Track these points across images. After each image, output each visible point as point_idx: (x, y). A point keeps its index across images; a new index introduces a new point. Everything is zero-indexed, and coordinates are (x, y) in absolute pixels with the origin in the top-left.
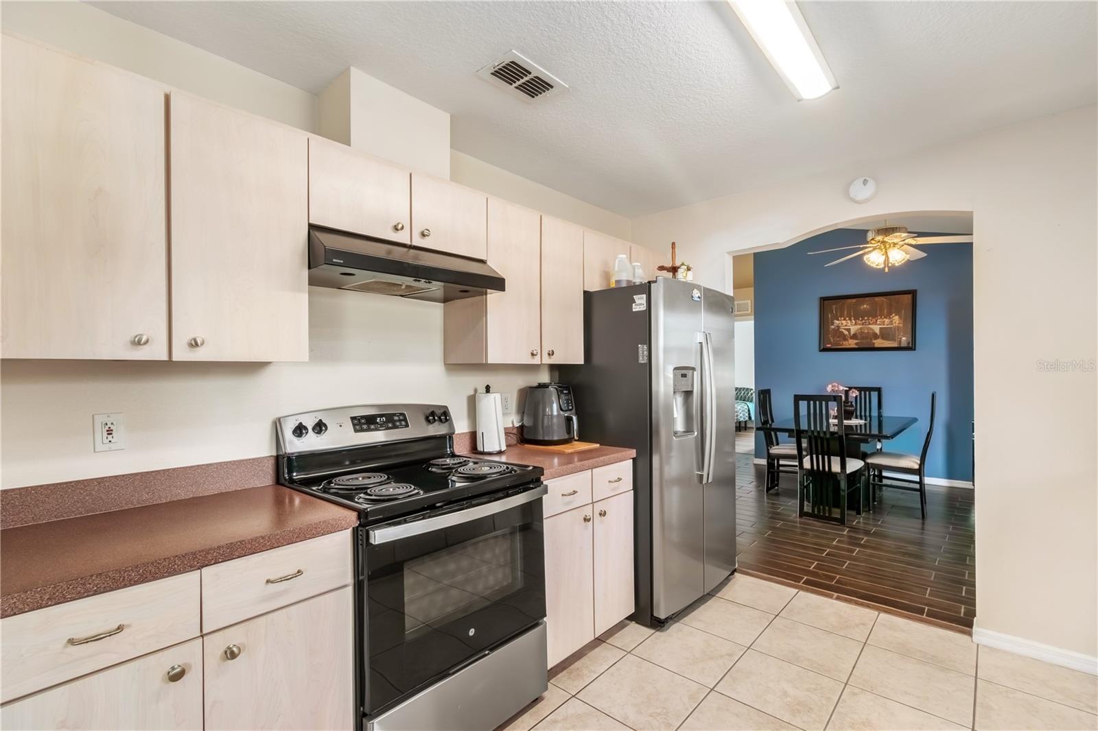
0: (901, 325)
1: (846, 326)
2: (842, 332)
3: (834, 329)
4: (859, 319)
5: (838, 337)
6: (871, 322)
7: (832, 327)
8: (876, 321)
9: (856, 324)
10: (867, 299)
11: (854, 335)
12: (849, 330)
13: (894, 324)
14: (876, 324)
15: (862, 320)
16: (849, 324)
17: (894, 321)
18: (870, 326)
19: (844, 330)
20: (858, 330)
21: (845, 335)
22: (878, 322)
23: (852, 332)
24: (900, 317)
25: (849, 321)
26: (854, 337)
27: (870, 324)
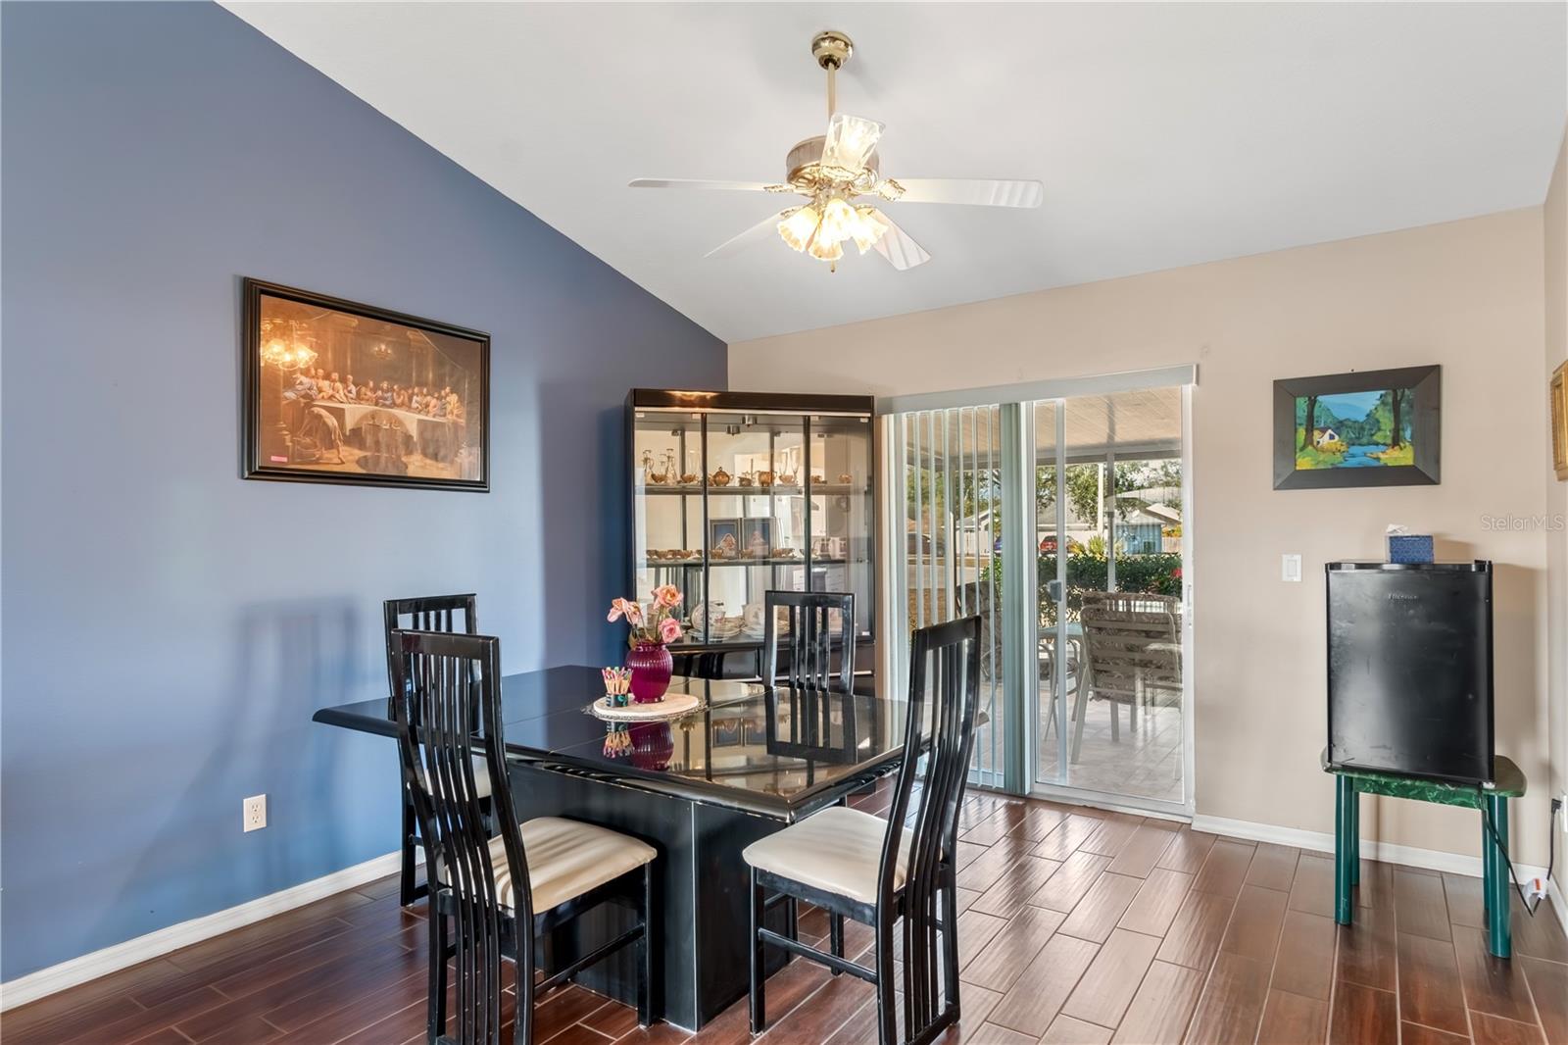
0: (462, 421)
1: (331, 397)
2: (319, 417)
3: (295, 403)
4: (366, 385)
5: (308, 433)
6: (399, 401)
7: (290, 395)
8: (410, 399)
9: (359, 398)
10: (388, 326)
11: (353, 431)
12: (339, 414)
13: (449, 417)
14: (409, 408)
15: (374, 390)
16: (341, 395)
17: (449, 408)
18: (395, 411)
19: (324, 412)
20: (364, 417)
21: (328, 431)
22: (414, 405)
23: (350, 424)
24: (461, 400)
25: (338, 385)
26: (355, 437)
27: (394, 405)
